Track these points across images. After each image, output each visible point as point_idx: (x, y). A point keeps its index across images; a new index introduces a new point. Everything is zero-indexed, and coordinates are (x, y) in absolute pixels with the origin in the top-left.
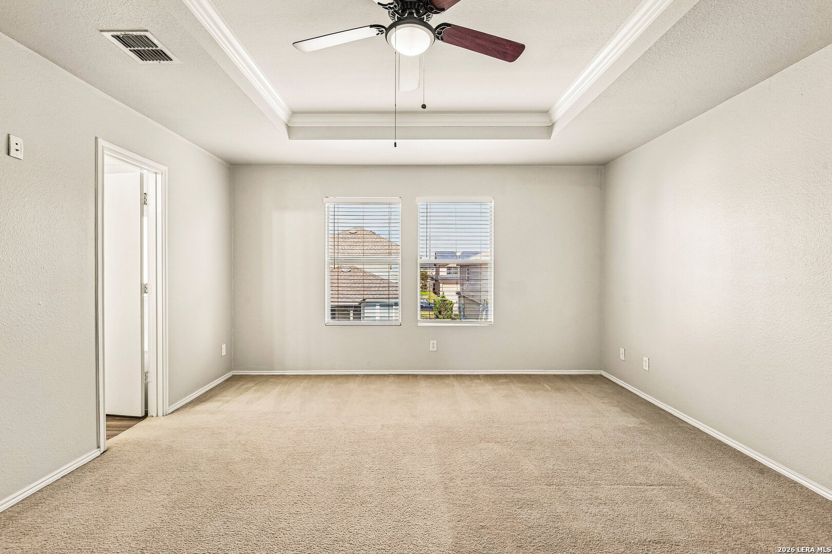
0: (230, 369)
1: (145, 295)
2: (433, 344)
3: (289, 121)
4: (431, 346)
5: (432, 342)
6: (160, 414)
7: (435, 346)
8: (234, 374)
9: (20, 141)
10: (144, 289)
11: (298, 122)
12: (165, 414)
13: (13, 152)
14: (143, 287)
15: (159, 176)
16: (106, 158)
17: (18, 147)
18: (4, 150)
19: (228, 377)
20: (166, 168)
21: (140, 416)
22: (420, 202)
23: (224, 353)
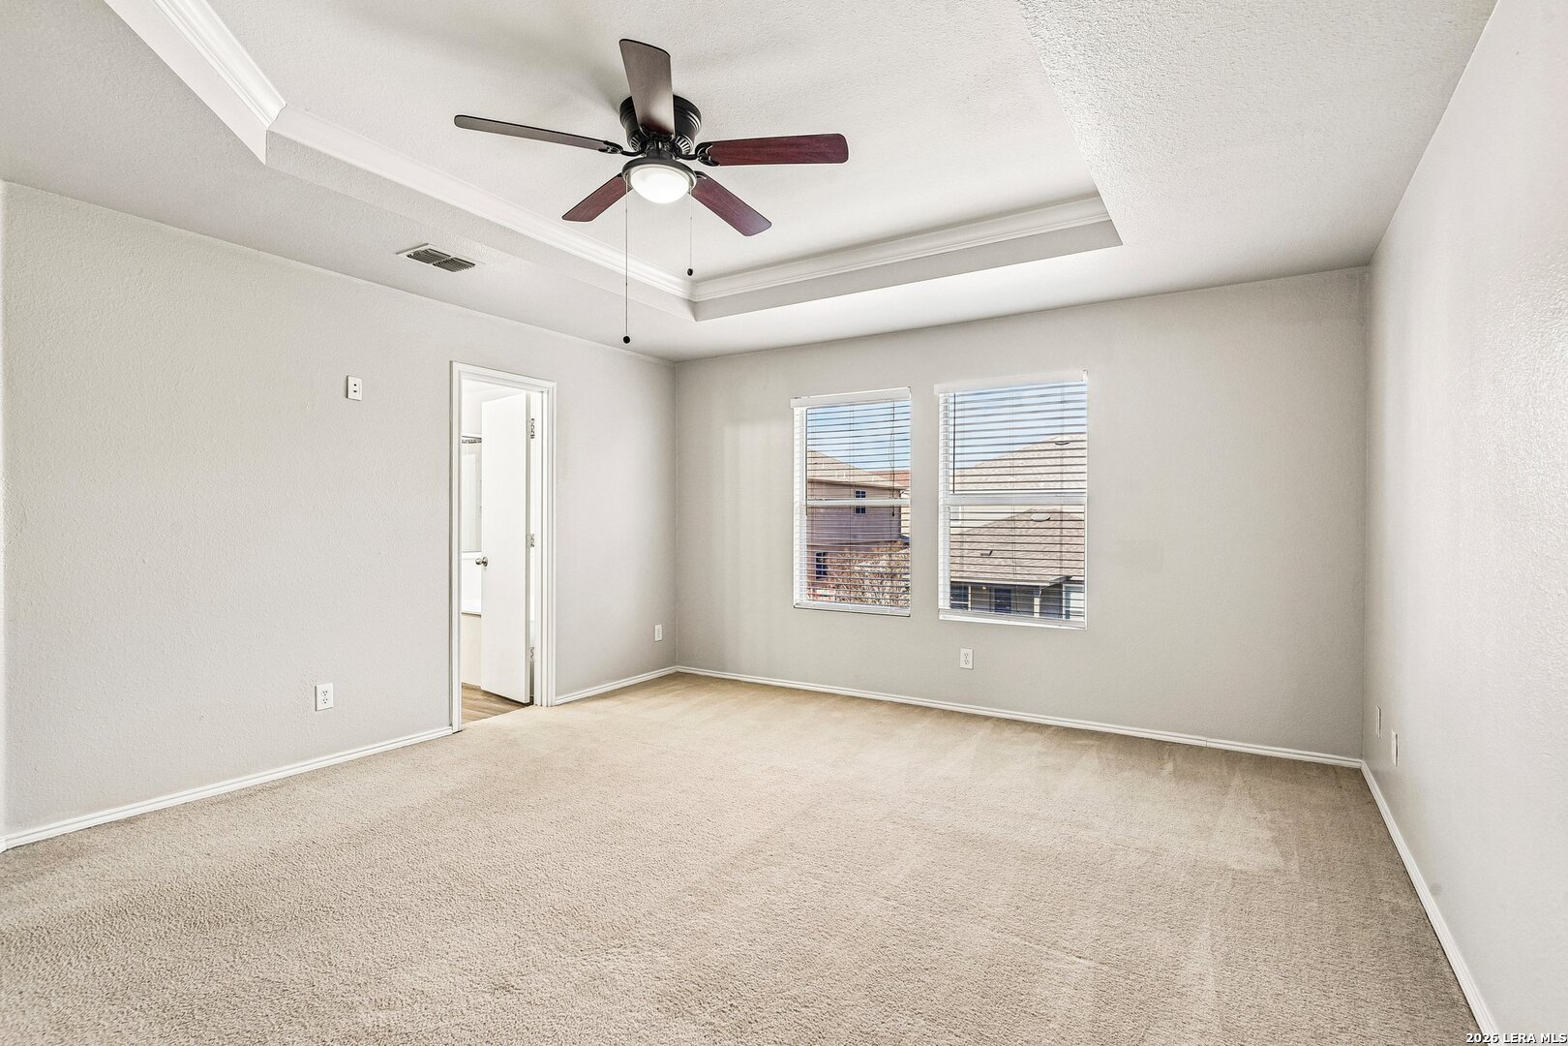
0: (674, 663)
1: (532, 549)
2: (966, 655)
3: (692, 294)
4: (963, 658)
5: (963, 651)
6: (545, 704)
7: (970, 659)
8: (679, 670)
9: (358, 381)
10: (530, 542)
11: (707, 293)
12: (549, 705)
13: (351, 395)
14: (529, 538)
15: (545, 395)
16: (464, 382)
17: (356, 388)
18: (343, 392)
19: (663, 674)
20: (554, 384)
21: (524, 702)
22: (942, 392)
23: (658, 637)
